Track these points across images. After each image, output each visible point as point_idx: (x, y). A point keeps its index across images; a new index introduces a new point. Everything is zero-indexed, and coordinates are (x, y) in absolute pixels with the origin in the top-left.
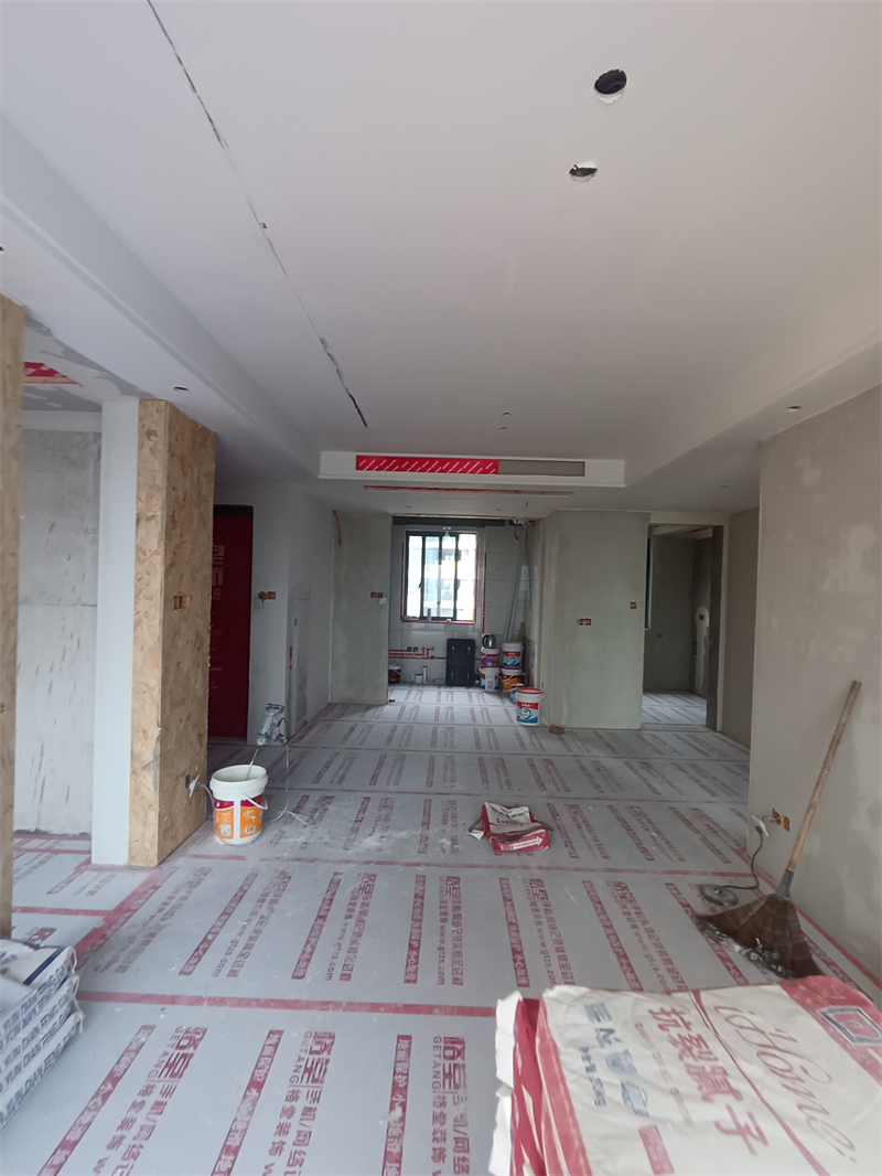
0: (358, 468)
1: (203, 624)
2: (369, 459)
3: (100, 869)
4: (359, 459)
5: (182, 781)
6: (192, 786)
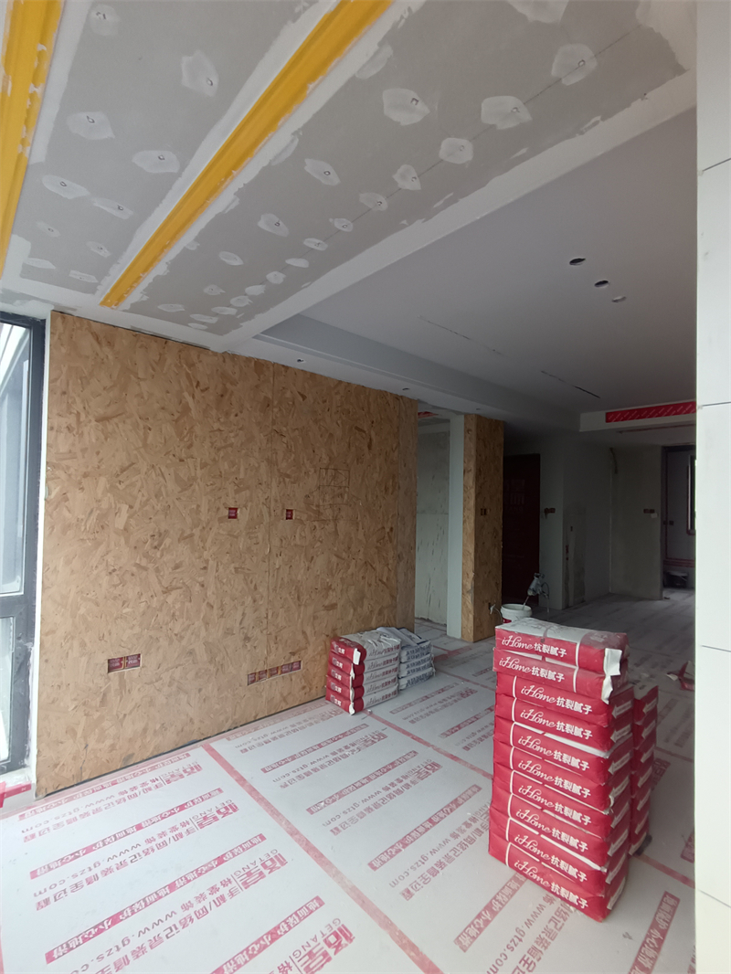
0: (607, 421)
1: (498, 524)
2: (616, 413)
3: (449, 637)
4: (608, 414)
5: (487, 605)
6: (491, 609)
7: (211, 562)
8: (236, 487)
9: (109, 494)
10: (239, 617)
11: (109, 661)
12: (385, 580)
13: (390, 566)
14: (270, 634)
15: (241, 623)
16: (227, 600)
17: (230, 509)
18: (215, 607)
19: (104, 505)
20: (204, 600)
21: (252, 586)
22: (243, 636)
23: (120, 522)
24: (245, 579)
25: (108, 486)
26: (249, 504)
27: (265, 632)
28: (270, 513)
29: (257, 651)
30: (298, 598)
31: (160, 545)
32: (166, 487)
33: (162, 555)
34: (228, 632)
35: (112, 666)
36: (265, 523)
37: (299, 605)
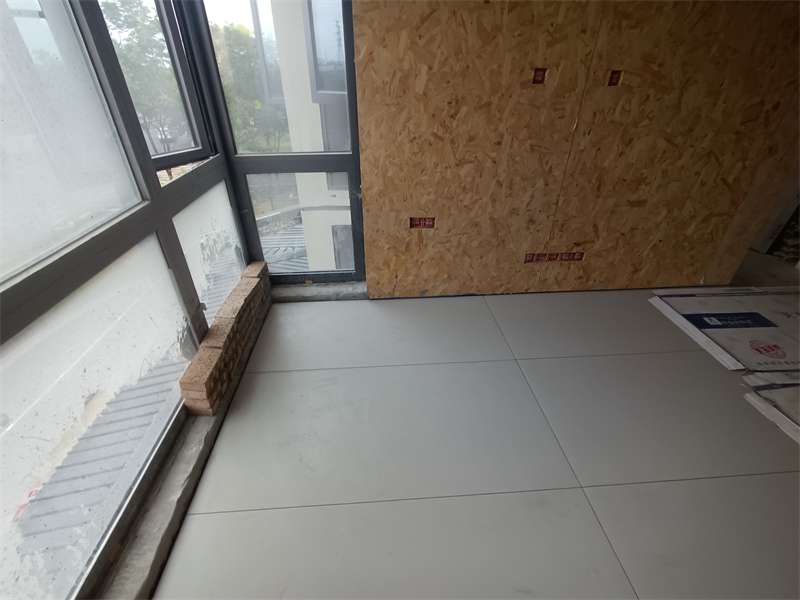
7: (506, 137)
8: (549, 38)
9: (410, 52)
10: (526, 199)
11: (411, 219)
12: (730, 180)
13: (747, 163)
14: (557, 221)
15: (528, 205)
16: (517, 179)
17: (537, 70)
18: (504, 185)
19: (406, 66)
20: (494, 177)
21: (547, 168)
22: (528, 219)
23: (419, 86)
24: (540, 159)
25: (409, 41)
26: (563, 63)
27: (551, 218)
28: (587, 76)
29: (540, 235)
30: (599, 188)
31: (456, 114)
32: (466, 41)
33: (458, 126)
34: (514, 211)
35: (414, 223)
36: (577, 90)
37: (598, 196)
